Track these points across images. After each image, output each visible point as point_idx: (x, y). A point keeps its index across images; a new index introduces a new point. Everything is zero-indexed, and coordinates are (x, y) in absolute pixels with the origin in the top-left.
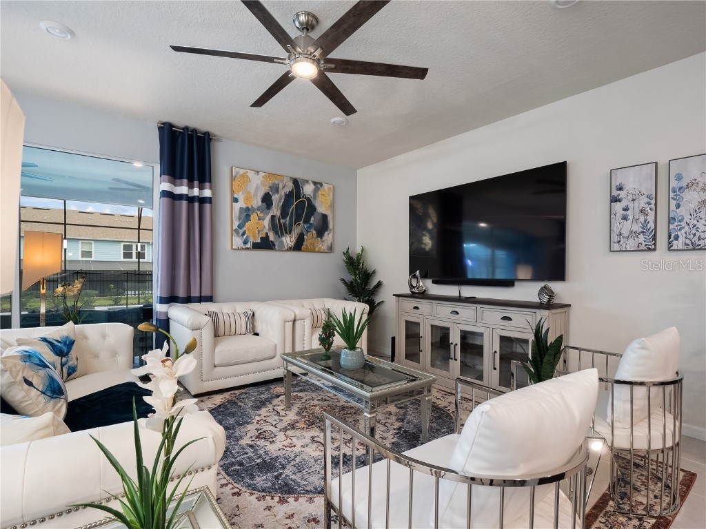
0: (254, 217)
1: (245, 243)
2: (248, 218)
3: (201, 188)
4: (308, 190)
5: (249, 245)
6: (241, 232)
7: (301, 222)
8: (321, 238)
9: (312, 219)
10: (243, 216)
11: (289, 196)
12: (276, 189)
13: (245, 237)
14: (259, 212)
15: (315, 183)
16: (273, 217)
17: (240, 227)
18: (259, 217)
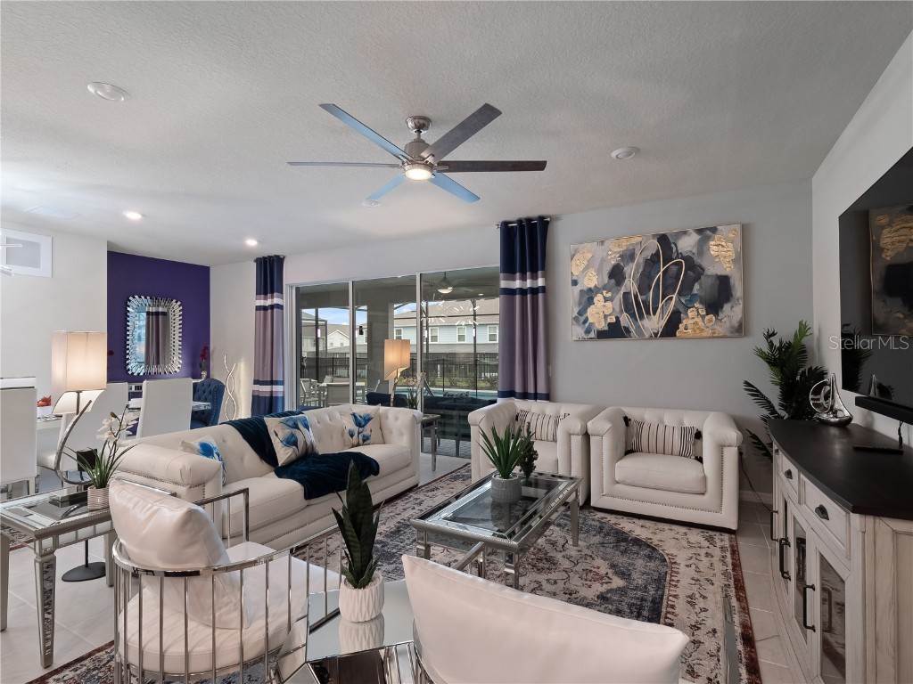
0: (599, 298)
1: (588, 332)
2: (590, 301)
3: (534, 278)
4: (686, 244)
5: (592, 335)
6: (582, 319)
7: (674, 296)
8: (716, 314)
9: (697, 286)
10: (584, 300)
11: (652, 262)
12: (629, 256)
13: (587, 325)
14: (604, 292)
15: (700, 231)
16: (626, 295)
17: (580, 313)
18: (604, 297)
